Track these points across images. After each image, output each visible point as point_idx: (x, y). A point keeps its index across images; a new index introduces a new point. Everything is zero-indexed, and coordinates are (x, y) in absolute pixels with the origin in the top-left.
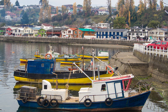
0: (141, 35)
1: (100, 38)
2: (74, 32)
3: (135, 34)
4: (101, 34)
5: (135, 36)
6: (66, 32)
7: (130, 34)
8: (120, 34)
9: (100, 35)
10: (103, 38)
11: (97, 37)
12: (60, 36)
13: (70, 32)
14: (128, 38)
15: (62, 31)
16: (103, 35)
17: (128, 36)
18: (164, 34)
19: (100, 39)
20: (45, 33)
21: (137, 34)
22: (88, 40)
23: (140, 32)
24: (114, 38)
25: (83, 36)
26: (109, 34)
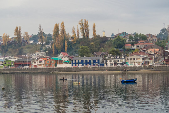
0: (119, 61)
1: (75, 65)
2: (46, 61)
3: (112, 60)
4: (77, 62)
5: (112, 62)
6: (36, 62)
7: (107, 61)
8: (97, 61)
9: (75, 63)
10: (78, 65)
11: (72, 65)
12: (30, 66)
13: (41, 62)
14: (105, 64)
15: (32, 61)
16: (79, 63)
17: (105, 63)
18: (141, 59)
19: (75, 67)
20: (12, 64)
21: (115, 61)
22: (63, 68)
23: (117, 59)
24: (90, 65)
25: (56, 65)
26: (84, 61)
